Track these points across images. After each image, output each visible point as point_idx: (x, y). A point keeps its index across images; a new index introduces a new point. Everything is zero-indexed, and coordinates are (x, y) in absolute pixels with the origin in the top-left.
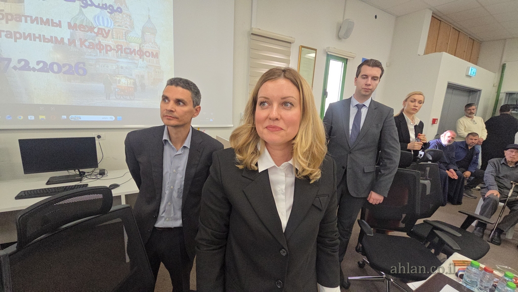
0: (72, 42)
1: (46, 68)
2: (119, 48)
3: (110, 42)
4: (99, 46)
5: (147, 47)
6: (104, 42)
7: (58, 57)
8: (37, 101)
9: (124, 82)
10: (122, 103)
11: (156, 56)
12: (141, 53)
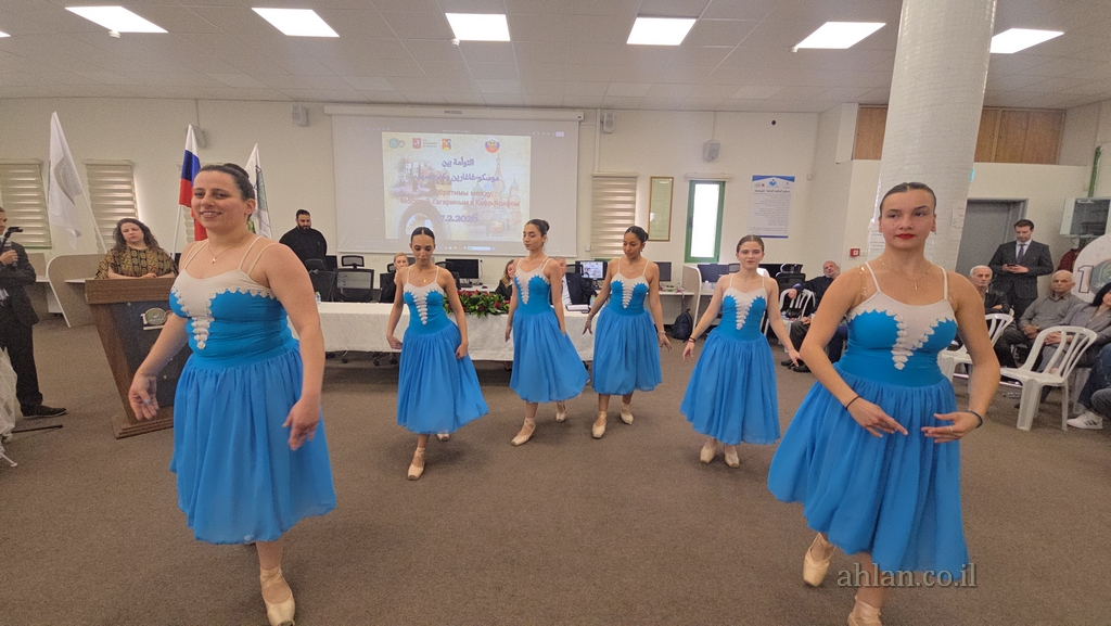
0: (472, 202)
1: (459, 219)
2: (496, 203)
3: (491, 200)
4: (485, 203)
5: (512, 200)
6: (488, 200)
7: (465, 212)
8: (454, 239)
9: (497, 224)
10: (495, 239)
11: (518, 205)
12: (508, 204)
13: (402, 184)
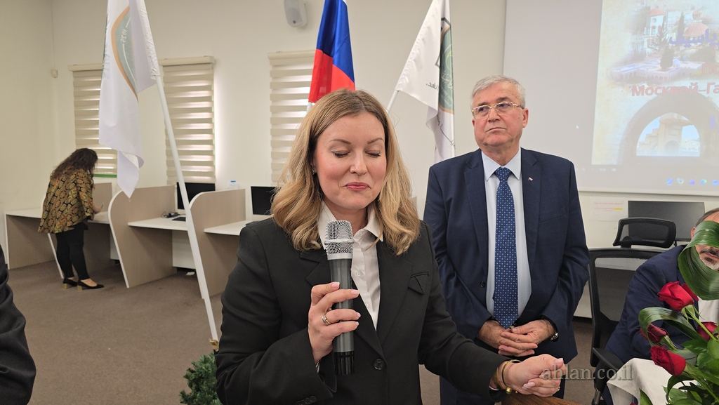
13: (638, 57)
